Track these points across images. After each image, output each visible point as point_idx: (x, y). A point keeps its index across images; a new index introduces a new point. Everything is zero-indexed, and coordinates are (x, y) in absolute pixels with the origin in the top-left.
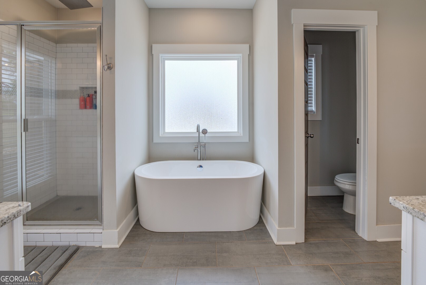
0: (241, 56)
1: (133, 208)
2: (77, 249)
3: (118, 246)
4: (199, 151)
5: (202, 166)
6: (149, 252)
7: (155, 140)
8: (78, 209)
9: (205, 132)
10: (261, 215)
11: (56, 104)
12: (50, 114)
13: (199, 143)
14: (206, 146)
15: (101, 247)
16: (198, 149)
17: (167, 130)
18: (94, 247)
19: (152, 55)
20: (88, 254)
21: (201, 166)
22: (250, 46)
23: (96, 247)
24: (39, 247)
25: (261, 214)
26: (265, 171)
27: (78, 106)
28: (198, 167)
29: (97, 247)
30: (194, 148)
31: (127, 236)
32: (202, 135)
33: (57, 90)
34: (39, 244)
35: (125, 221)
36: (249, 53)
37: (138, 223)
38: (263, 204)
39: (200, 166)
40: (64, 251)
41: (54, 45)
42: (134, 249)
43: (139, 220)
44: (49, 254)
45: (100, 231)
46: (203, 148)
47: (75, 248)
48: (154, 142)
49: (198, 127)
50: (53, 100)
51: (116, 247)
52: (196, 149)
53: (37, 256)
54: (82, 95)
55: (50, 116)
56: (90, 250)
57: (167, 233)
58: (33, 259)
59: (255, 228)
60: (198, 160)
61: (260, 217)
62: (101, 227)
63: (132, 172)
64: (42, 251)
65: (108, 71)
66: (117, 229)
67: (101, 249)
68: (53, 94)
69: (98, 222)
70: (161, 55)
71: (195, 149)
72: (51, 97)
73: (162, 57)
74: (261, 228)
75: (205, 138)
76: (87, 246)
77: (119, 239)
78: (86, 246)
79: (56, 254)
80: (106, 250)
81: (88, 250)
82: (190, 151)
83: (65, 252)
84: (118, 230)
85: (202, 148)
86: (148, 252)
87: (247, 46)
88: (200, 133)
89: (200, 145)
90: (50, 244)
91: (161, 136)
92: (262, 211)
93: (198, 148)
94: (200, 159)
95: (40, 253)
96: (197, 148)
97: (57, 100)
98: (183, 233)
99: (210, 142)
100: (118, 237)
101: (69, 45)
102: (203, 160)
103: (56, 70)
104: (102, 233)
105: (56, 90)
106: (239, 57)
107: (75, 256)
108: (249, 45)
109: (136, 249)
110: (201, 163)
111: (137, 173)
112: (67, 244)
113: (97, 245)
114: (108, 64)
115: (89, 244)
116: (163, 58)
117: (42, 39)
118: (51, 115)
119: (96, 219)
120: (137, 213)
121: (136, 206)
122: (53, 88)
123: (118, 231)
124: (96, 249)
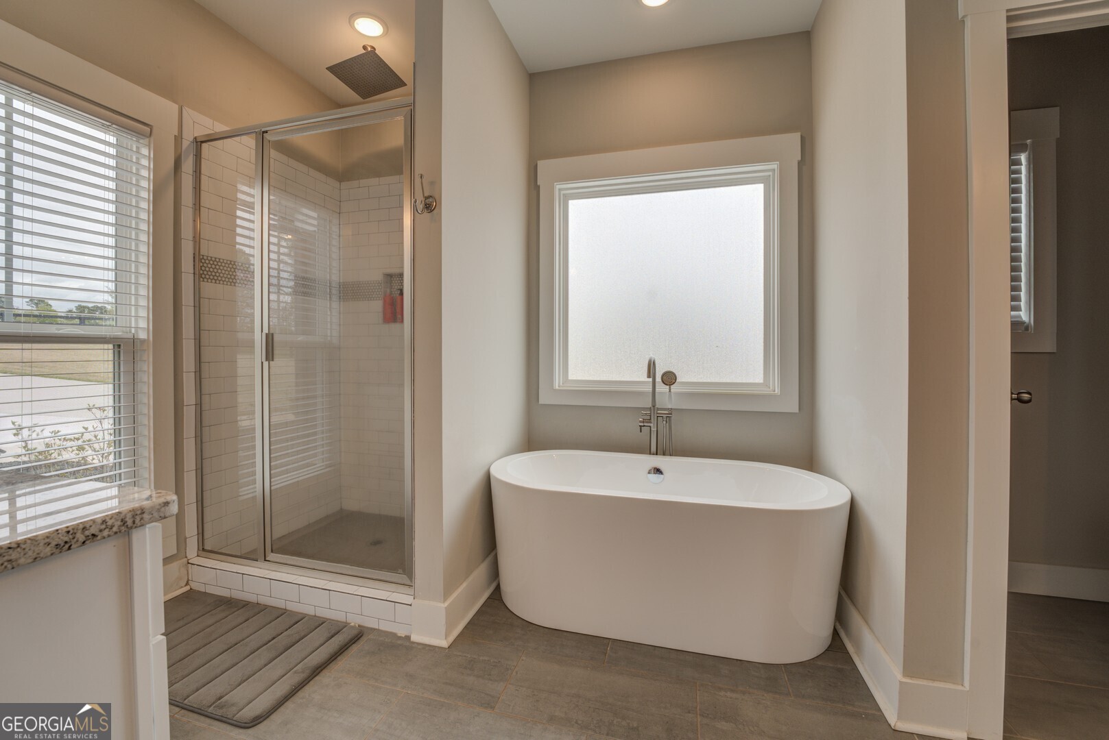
0: (774, 170)
1: (487, 556)
2: (359, 634)
3: (444, 643)
4: (652, 429)
5: (662, 469)
6: (517, 673)
7: (544, 399)
8: (377, 543)
9: (669, 378)
10: (839, 627)
11: (340, 313)
12: (329, 334)
13: (652, 408)
14: (674, 417)
15: (408, 638)
16: (652, 425)
17: (573, 375)
18: (394, 635)
19: (537, 188)
20: (379, 649)
21: (658, 471)
22: (802, 138)
23: (399, 635)
24: (292, 613)
25: (838, 624)
26: (855, 495)
27: (381, 315)
28: (649, 473)
29: (400, 637)
30: (640, 422)
31: (468, 623)
32: (661, 388)
33: (341, 281)
34: (291, 607)
35: (465, 585)
36: (800, 159)
37: (497, 596)
38: (843, 593)
39: (655, 468)
40: (331, 634)
41: (337, 184)
42: (481, 658)
43: (500, 588)
44: (303, 634)
45: (409, 600)
46: (664, 422)
47: (355, 632)
48: (540, 403)
49: (651, 367)
50: (335, 305)
51: (440, 645)
52: (646, 424)
53: (282, 633)
54: (388, 290)
55: (329, 338)
56: (386, 640)
57: (565, 634)
58: (274, 638)
59: (820, 663)
60: (650, 454)
61: (835, 633)
62: (410, 591)
63: (485, 469)
64: (294, 625)
65: (426, 215)
66: (444, 602)
67: (408, 644)
68: (334, 291)
69: (403, 578)
70: (558, 186)
71: (642, 424)
72: (330, 297)
73: (562, 192)
74: (839, 666)
75: (670, 395)
76: (382, 631)
77: (449, 627)
78: (378, 630)
79: (318, 636)
80: (419, 647)
81: (381, 639)
82: (628, 428)
83: (332, 636)
84: (446, 604)
85: (662, 424)
86: (514, 673)
87: (795, 138)
88: (657, 385)
89: (657, 413)
90: (310, 611)
91: (557, 387)
92: (840, 617)
93: (651, 422)
94: (655, 452)
95: (289, 628)
96: (647, 422)
97: (342, 303)
98: (605, 641)
99: (684, 408)
100: (446, 623)
101: (363, 182)
102: (664, 454)
103: (341, 240)
104: (411, 605)
105: (340, 283)
106: (771, 173)
107: (355, 649)
108: (801, 136)
109: (486, 658)
110: (659, 461)
111: (495, 472)
112: (340, 617)
113: (402, 633)
114: (427, 198)
115: (384, 627)
116: (564, 194)
117: (313, 172)
118: (331, 336)
119: (400, 571)
120: (495, 573)
121: (493, 554)
122: (335, 278)
123: (446, 608)
124: (399, 642)
